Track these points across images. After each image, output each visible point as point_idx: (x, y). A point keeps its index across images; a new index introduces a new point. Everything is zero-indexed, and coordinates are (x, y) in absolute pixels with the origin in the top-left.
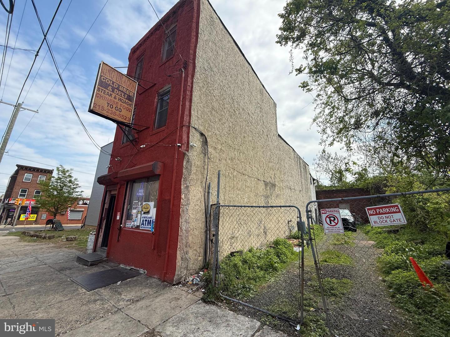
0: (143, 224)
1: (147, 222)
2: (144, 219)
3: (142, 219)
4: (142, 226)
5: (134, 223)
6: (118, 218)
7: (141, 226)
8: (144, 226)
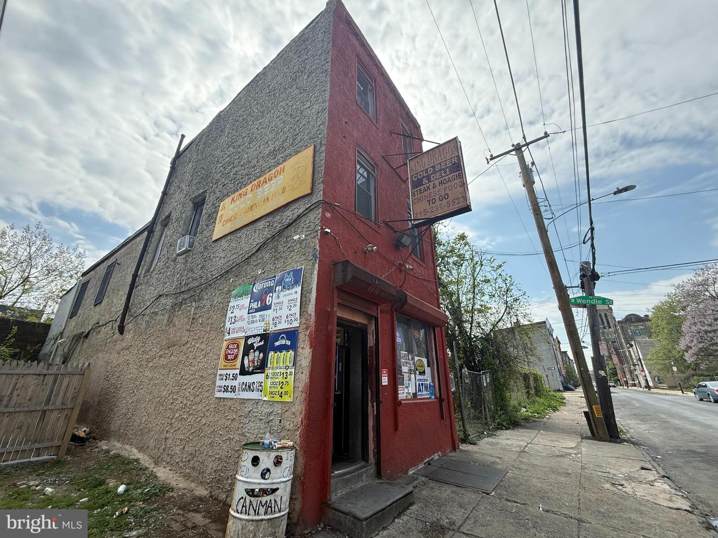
0: (420, 390)
1: (424, 387)
2: (420, 383)
3: (417, 383)
4: (420, 393)
5: (408, 390)
6: (385, 381)
7: (418, 394)
8: (422, 393)
